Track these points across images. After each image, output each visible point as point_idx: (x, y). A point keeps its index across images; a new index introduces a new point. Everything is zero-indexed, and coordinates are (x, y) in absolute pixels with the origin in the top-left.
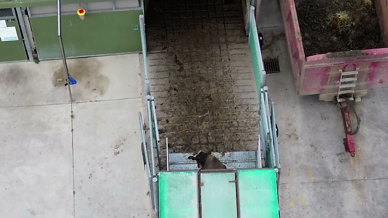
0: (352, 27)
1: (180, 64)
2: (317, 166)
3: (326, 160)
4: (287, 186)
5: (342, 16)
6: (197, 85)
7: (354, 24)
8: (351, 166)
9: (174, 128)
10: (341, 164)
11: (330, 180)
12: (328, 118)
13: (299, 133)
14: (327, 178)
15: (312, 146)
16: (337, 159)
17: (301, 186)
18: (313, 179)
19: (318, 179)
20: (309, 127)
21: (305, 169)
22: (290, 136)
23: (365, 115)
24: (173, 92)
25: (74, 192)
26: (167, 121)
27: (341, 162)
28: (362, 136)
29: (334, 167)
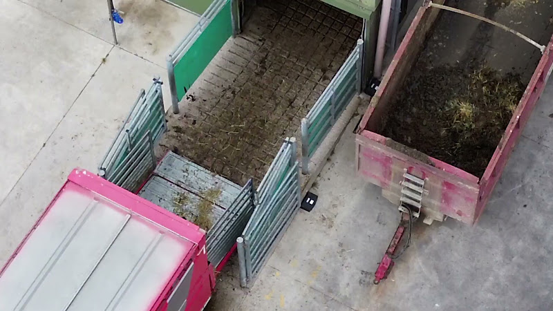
0: (470, 129)
1: (263, 67)
2: (330, 272)
3: (345, 270)
4: (278, 273)
5: (466, 109)
6: (262, 101)
7: (474, 126)
8: (368, 294)
9: (195, 135)
10: (358, 285)
11: (332, 296)
12: (384, 224)
13: (337, 221)
14: (330, 291)
15: (341, 245)
16: (358, 276)
17: (293, 283)
18: (312, 282)
19: (319, 286)
20: (355, 221)
21: (313, 266)
22: (324, 219)
23: (430, 246)
24: (229, 94)
25: (44, 144)
26: (194, 122)
27: (360, 283)
28: (408, 267)
29: (348, 284)
